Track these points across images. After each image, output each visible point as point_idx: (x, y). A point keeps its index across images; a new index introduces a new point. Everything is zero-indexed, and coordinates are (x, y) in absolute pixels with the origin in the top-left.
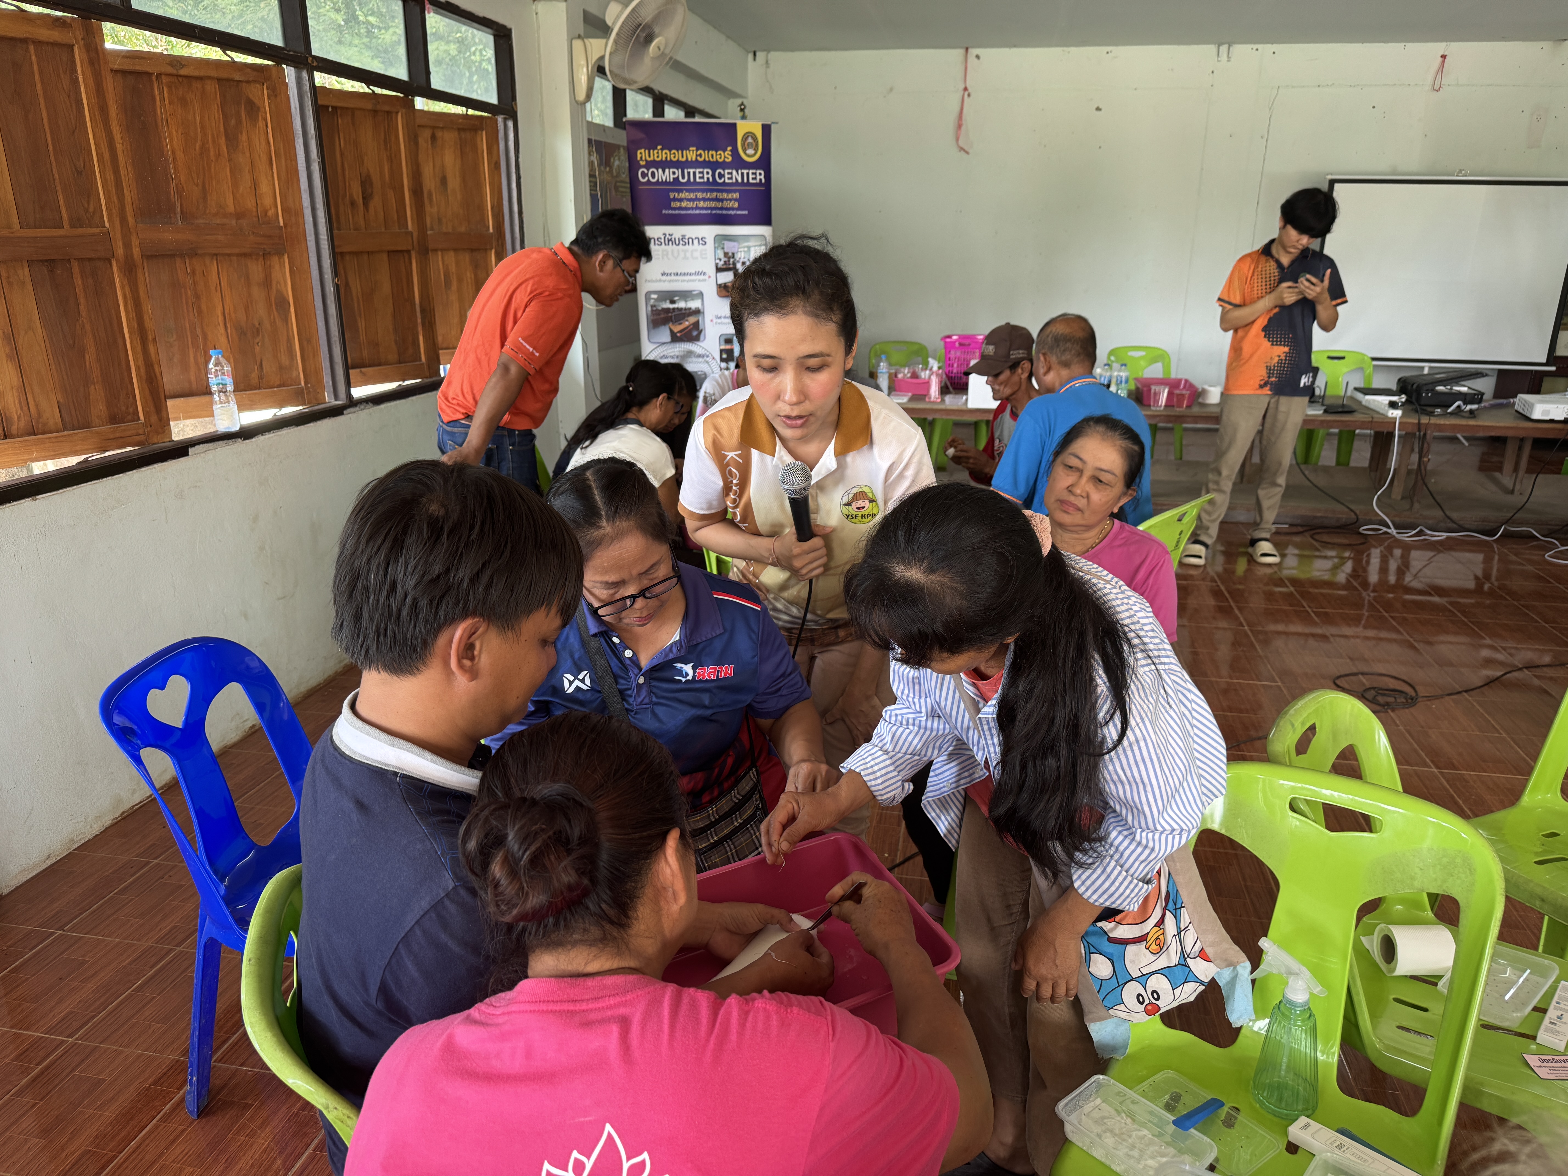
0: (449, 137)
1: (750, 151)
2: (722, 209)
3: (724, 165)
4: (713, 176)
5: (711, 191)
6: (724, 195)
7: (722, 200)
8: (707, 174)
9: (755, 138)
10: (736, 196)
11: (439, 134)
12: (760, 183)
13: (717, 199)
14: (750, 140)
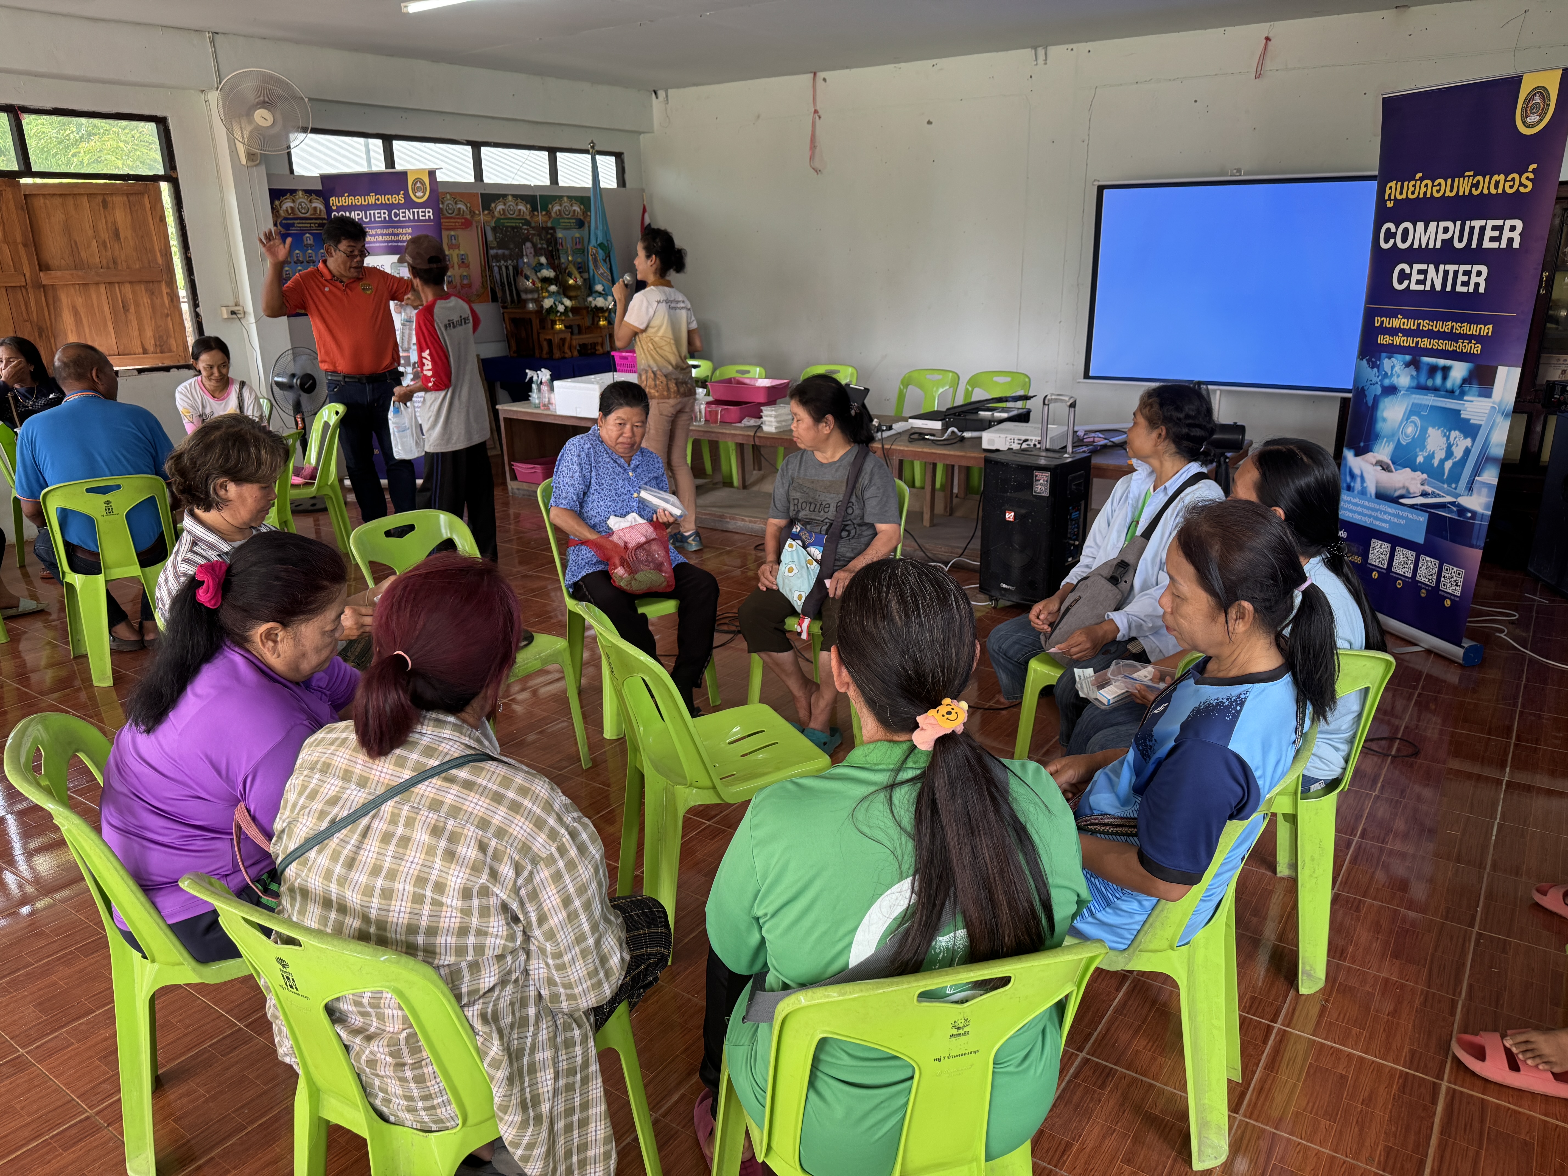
0: (119, 200)
1: (419, 194)
2: (398, 241)
3: (398, 206)
4: (390, 215)
5: (388, 227)
6: (400, 231)
7: (398, 235)
8: (384, 214)
9: (423, 183)
10: (410, 230)
11: (109, 199)
12: (429, 219)
13: (393, 234)
14: (419, 185)
